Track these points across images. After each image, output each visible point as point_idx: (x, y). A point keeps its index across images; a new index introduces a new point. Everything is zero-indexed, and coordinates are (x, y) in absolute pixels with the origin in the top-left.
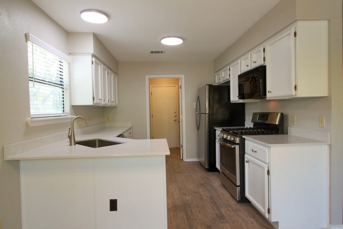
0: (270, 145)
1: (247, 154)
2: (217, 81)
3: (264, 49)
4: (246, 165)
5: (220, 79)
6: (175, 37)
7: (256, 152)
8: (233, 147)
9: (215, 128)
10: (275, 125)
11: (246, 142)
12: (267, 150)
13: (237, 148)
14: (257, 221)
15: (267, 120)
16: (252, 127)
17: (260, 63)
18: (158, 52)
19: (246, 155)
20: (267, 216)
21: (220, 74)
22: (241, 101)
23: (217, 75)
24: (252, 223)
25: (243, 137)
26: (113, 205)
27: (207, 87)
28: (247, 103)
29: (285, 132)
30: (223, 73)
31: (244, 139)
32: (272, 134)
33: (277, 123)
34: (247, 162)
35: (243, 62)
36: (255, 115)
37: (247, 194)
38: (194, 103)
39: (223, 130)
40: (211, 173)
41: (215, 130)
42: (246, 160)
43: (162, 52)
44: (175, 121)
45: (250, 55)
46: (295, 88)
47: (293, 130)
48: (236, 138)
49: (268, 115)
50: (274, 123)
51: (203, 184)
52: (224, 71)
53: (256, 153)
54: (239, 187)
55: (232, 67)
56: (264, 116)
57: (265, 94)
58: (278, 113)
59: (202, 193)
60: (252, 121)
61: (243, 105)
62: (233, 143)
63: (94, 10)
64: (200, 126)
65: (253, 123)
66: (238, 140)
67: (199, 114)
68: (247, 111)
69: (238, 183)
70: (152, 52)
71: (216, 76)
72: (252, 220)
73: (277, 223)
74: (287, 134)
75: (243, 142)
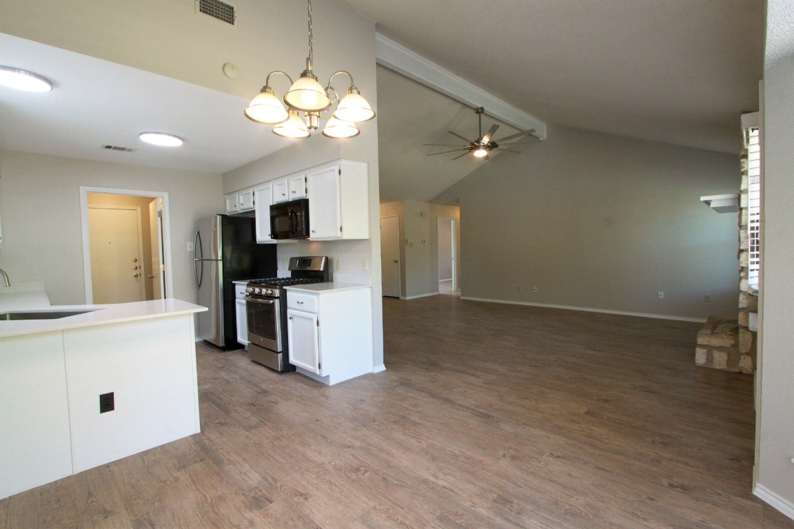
0: (319, 292)
1: (291, 308)
2: (228, 208)
3: (306, 179)
4: (290, 322)
5: (235, 206)
6: (169, 134)
7: (302, 303)
8: (271, 302)
9: (233, 282)
10: (319, 271)
11: (288, 293)
12: (315, 297)
13: (277, 302)
14: (306, 384)
15: (310, 265)
16: (290, 276)
17: (300, 194)
18: (123, 149)
19: (289, 311)
20: (318, 372)
21: (235, 197)
22: (275, 241)
23: (229, 199)
24: (302, 386)
25: (284, 288)
26: (107, 403)
27: (219, 218)
28: (279, 244)
29: (330, 279)
30: (241, 197)
31: (286, 290)
32: (317, 282)
33: (322, 269)
34: (290, 318)
35: (276, 188)
36: (292, 260)
37: (293, 360)
38: (188, 244)
39: (251, 282)
40: (229, 353)
41: (234, 285)
42: (289, 316)
43: (130, 150)
44: (136, 276)
45: (286, 180)
46: (341, 229)
47: (338, 276)
48: (274, 290)
49: (311, 260)
50: (317, 269)
51: (222, 367)
52: (243, 195)
53: (302, 305)
54: (281, 354)
55: (258, 191)
56: (306, 261)
57: (308, 234)
58: (322, 257)
59: (225, 377)
60: (289, 269)
61: (274, 246)
62: (272, 297)
63: (22, 71)
64: (203, 282)
65: (290, 272)
66: (277, 293)
67: (200, 262)
68: (280, 256)
69: (280, 349)
70: (109, 147)
71: (228, 201)
72: (302, 384)
73: (328, 377)
74: (332, 281)
75: (284, 293)
